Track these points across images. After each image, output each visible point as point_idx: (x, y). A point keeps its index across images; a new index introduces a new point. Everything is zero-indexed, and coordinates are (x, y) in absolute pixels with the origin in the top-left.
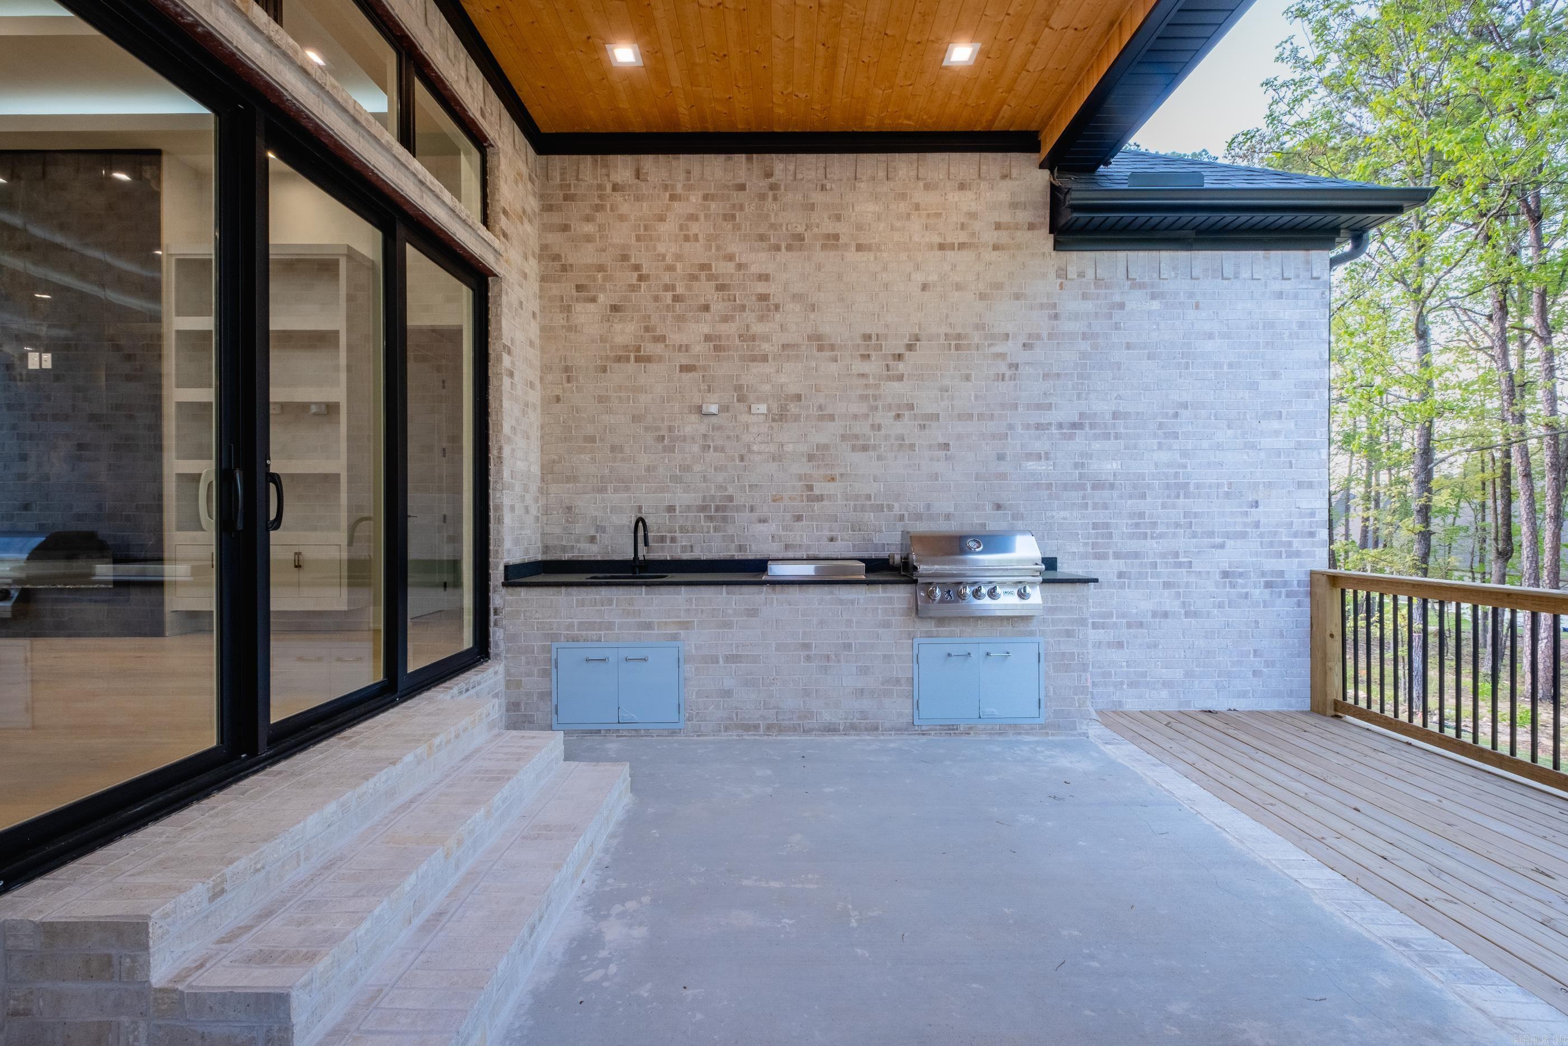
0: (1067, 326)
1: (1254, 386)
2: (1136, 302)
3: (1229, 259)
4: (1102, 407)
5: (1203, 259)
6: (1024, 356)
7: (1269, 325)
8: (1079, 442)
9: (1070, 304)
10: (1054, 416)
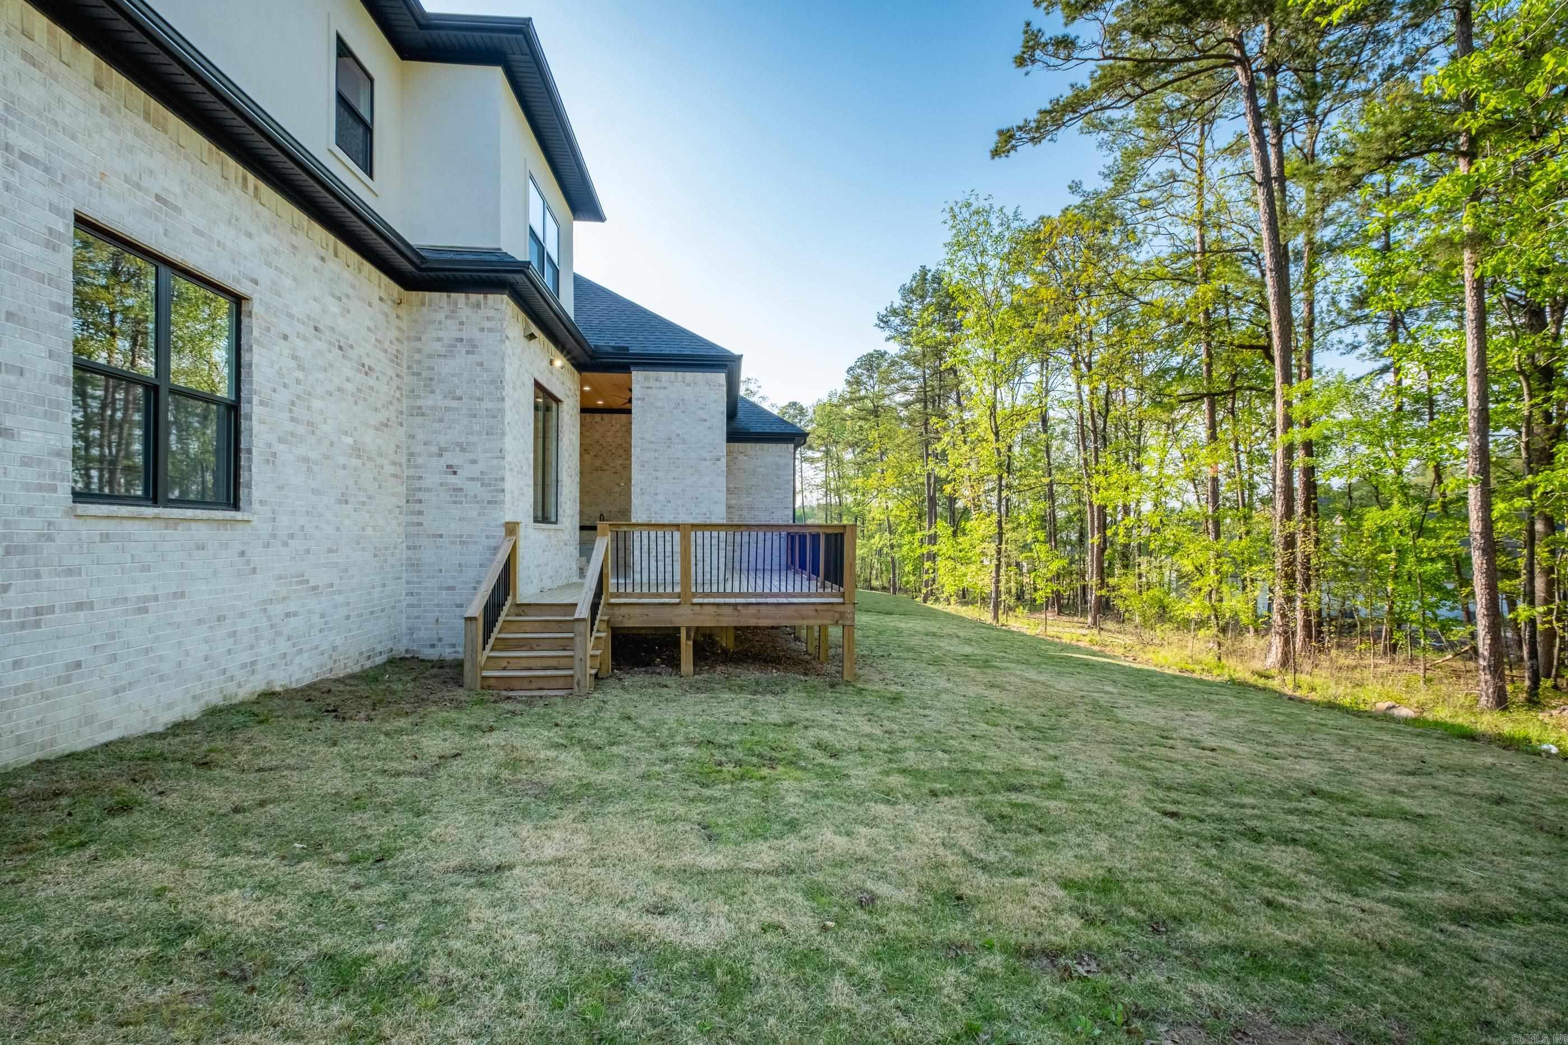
1: (772, 481)
3: (765, 446)
5: (758, 446)
7: (777, 464)
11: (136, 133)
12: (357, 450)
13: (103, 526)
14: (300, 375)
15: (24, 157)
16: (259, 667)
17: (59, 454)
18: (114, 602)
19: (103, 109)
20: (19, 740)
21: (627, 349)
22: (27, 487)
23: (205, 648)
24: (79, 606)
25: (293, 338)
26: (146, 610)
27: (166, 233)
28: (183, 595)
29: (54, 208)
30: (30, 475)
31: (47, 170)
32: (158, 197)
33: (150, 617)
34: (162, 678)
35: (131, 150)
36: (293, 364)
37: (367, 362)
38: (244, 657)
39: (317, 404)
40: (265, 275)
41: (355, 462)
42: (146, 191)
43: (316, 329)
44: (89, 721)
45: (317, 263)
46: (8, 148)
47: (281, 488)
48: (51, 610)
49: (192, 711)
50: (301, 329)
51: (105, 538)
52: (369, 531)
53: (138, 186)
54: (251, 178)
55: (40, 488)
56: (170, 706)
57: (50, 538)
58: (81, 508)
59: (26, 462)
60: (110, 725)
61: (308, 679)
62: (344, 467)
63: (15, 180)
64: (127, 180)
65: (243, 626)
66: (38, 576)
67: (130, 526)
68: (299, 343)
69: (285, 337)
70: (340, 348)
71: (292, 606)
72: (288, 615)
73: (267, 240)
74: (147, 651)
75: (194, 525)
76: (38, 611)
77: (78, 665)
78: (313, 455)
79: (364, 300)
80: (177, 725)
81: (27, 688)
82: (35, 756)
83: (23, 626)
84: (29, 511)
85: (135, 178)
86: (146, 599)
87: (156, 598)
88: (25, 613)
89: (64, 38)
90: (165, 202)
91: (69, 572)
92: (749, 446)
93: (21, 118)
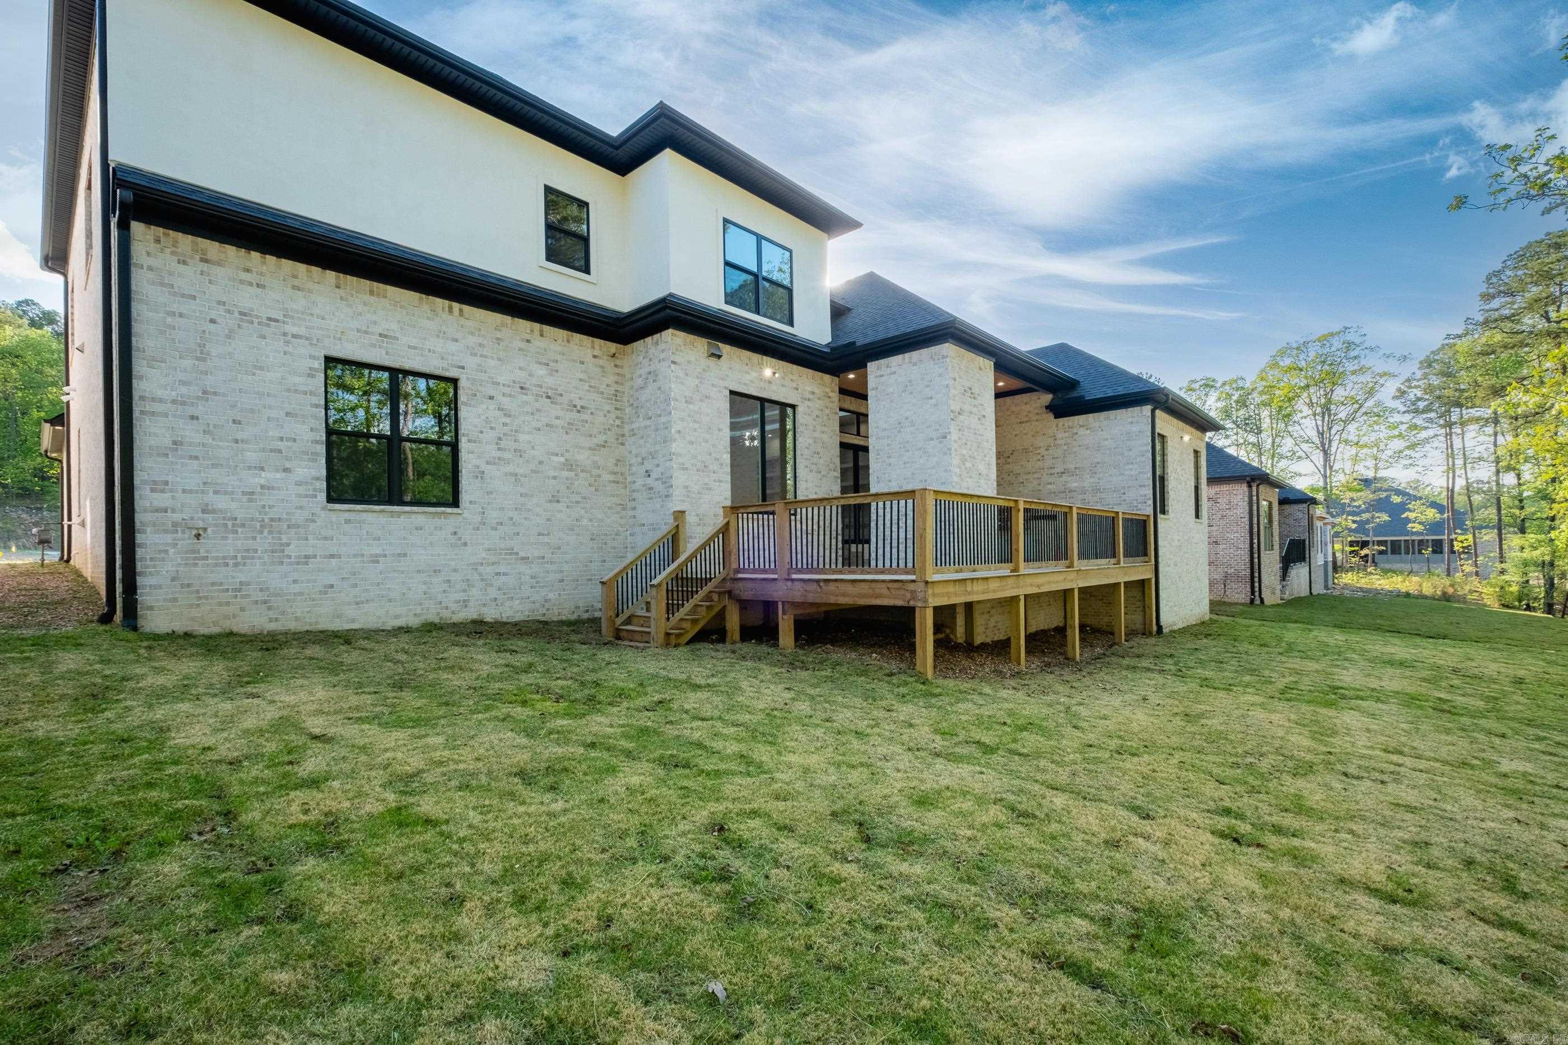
0: (1059, 442)
1: (1122, 454)
2: (1082, 432)
3: (1112, 414)
4: (1072, 466)
5: (1103, 415)
6: (1045, 453)
7: (1128, 433)
8: (1064, 478)
9: (1060, 435)
10: (1055, 471)
11: (365, 304)
12: (569, 465)
13: (347, 516)
14: (508, 420)
15: (294, 336)
16: (471, 604)
17: (318, 479)
18: (355, 556)
19: (342, 298)
20: (297, 619)
21: (854, 343)
22: (299, 496)
23: (424, 587)
24: (332, 556)
25: (499, 397)
26: (378, 562)
27: (387, 353)
28: (405, 555)
29: (312, 357)
30: (301, 490)
31: (307, 339)
32: (380, 335)
33: (381, 566)
34: (390, 600)
35: (360, 314)
36: (498, 413)
37: (579, 403)
38: (461, 596)
39: (522, 437)
40: (471, 362)
41: (565, 474)
42: (372, 333)
43: (522, 388)
44: (339, 616)
45: (523, 345)
46: (285, 334)
47: (490, 493)
48: (315, 557)
49: (414, 622)
50: (507, 390)
51: (348, 521)
52: (585, 522)
53: (366, 332)
54: (456, 306)
55: (307, 496)
56: (397, 617)
57: (313, 521)
58: (331, 506)
59: (298, 484)
60: (353, 621)
61: (519, 617)
62: (554, 478)
63: (290, 349)
64: (358, 331)
65: (454, 577)
66: (307, 539)
67: (364, 515)
68: (505, 400)
69: (491, 398)
70: (548, 397)
71: (502, 569)
72: (498, 574)
73: (472, 340)
74: (378, 584)
75: (413, 516)
76: (306, 557)
77: (332, 586)
78: (520, 471)
79: (575, 361)
80: (400, 628)
81: (301, 594)
82: (305, 628)
83: (298, 563)
84: (301, 508)
85: (364, 328)
86: (377, 556)
87: (385, 556)
88: (299, 557)
89: (316, 270)
90: (386, 336)
91: (326, 538)
92: (1091, 418)
93: (292, 318)
